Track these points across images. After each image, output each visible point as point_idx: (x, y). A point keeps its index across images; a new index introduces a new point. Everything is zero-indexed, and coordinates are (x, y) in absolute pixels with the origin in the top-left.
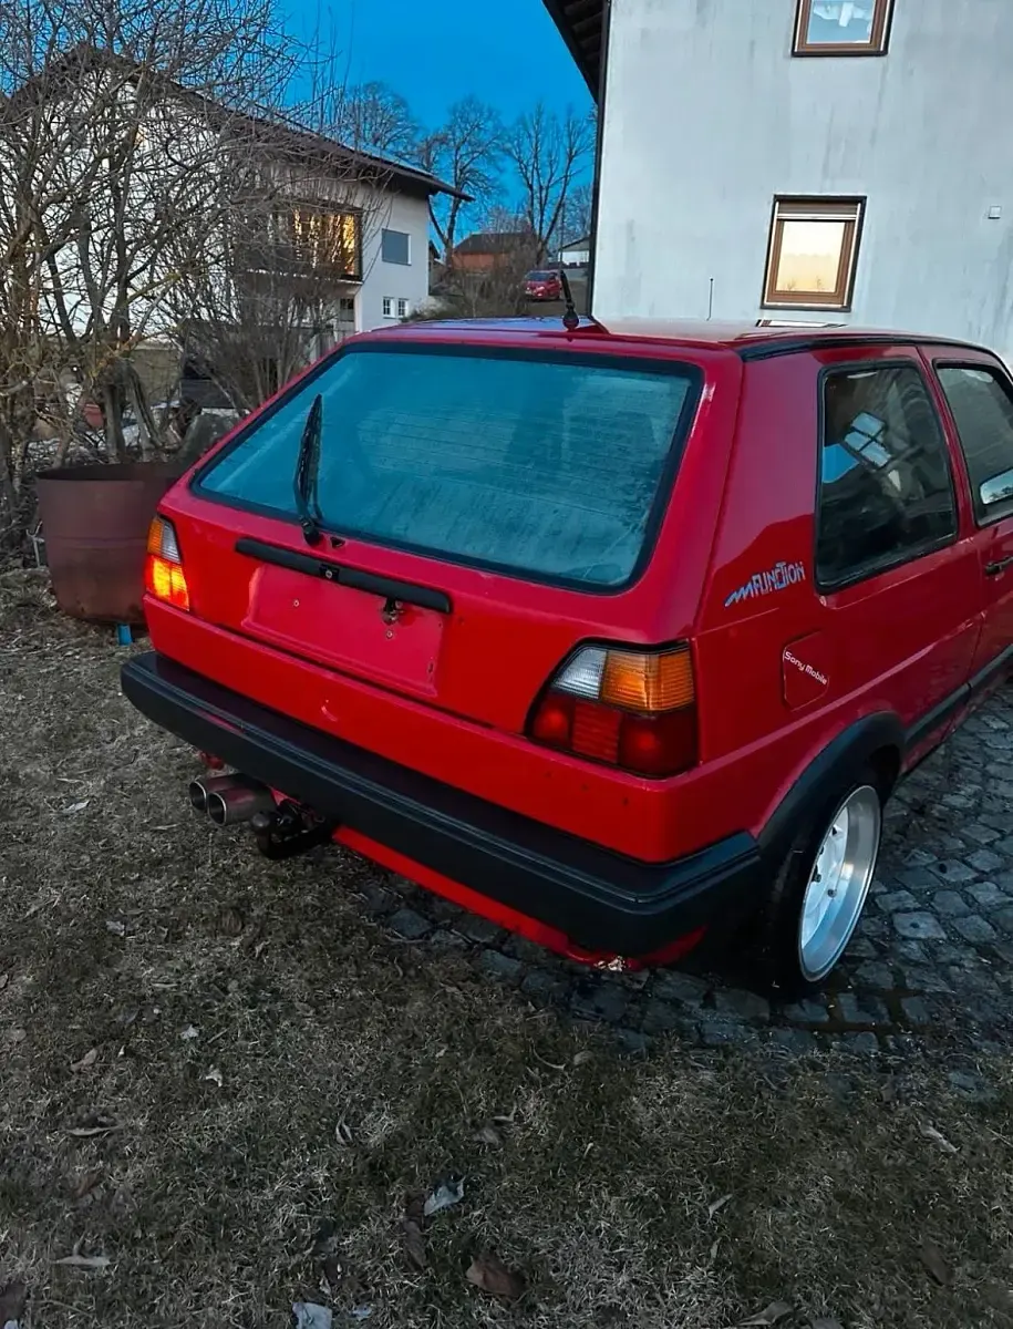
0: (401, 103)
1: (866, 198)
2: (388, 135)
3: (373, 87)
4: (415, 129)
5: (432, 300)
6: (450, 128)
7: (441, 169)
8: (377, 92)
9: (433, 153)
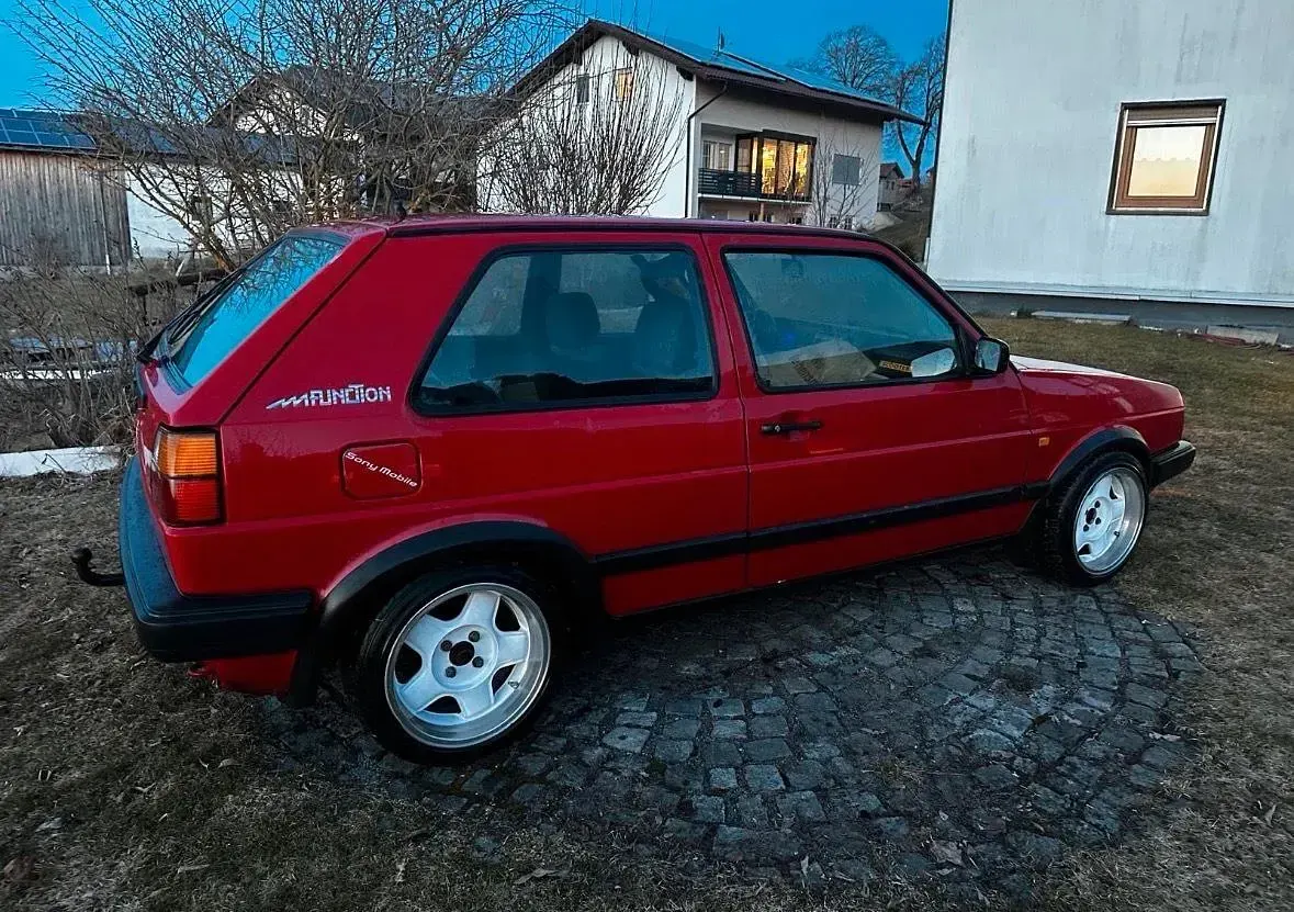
0: (882, 43)
1: (1225, 100)
2: (866, 71)
3: (853, 31)
4: (893, 64)
5: (880, 215)
6: (924, 60)
7: (914, 98)
8: (859, 34)
9: (907, 84)
